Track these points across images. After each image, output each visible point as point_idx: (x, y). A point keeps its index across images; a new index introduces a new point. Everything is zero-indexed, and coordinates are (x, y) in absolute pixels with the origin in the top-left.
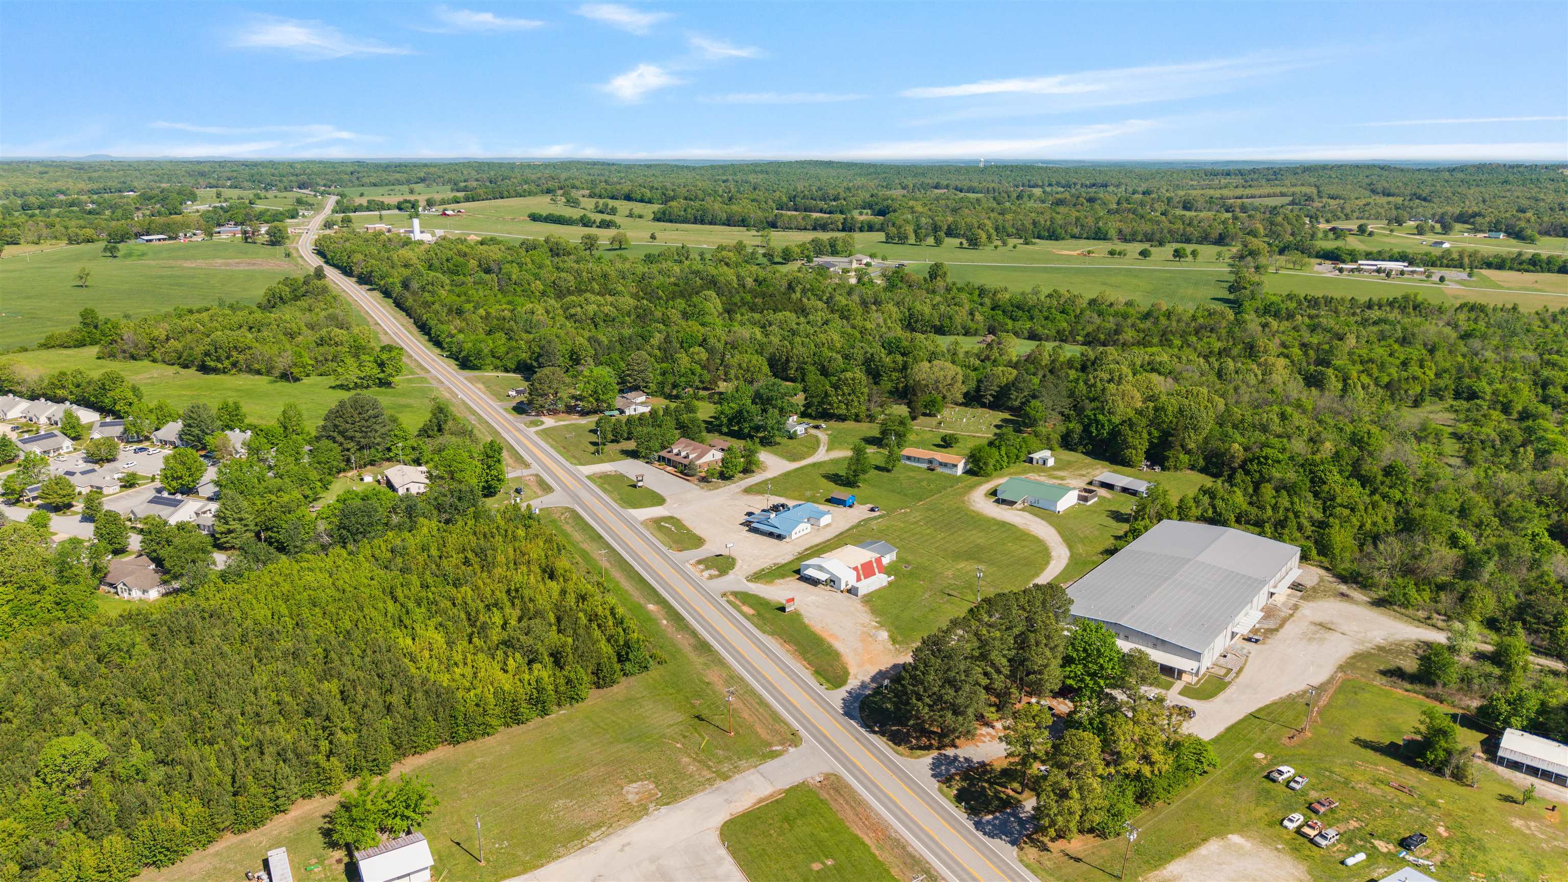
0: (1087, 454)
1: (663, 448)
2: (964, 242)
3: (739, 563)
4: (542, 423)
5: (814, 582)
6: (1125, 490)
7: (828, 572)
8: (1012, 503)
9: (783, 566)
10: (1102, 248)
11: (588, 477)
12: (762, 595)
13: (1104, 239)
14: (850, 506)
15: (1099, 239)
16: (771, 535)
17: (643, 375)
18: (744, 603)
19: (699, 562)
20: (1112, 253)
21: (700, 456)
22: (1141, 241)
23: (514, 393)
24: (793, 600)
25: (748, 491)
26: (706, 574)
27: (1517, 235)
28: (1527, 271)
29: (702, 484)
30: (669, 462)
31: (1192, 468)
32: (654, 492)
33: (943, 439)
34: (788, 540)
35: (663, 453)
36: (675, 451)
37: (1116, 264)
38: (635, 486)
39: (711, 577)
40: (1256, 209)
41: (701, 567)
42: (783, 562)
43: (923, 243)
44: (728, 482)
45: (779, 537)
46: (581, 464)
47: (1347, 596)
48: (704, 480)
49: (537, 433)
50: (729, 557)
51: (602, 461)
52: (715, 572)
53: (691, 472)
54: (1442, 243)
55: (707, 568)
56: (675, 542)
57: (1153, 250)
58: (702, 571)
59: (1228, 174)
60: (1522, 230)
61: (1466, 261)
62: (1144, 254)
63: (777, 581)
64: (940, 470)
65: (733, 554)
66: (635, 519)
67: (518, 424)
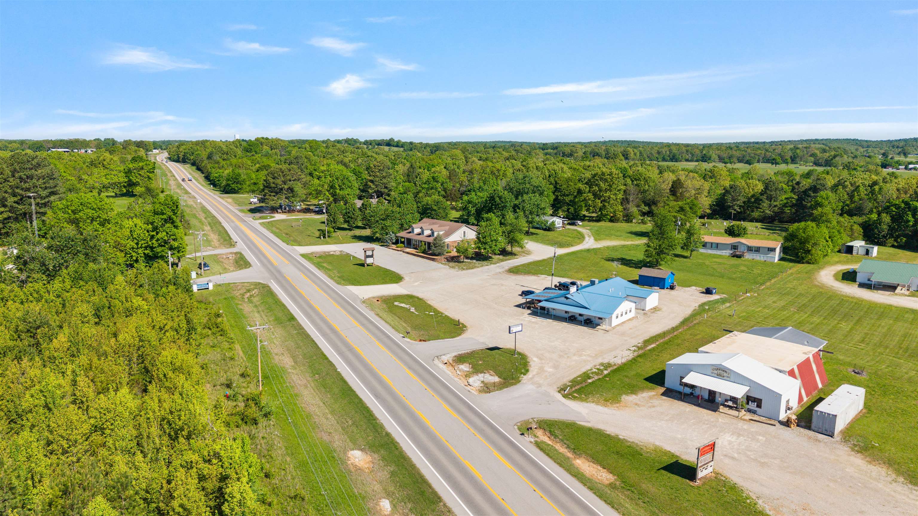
1: (402, 227)
3: (534, 363)
4: (274, 217)
5: (710, 403)
7: (740, 379)
9: (620, 369)
12: (610, 430)
14: (672, 288)
16: (572, 319)
17: (385, 181)
18: (577, 450)
19: (460, 359)
21: (448, 234)
23: (255, 200)
24: (712, 447)
25: (514, 271)
26: (476, 381)
29: (452, 264)
30: (409, 243)
33: (727, 231)
34: (604, 326)
35: (403, 234)
36: (417, 231)
38: (363, 265)
39: (487, 388)
41: (465, 367)
42: (619, 361)
44: (485, 263)
45: (589, 323)
46: (300, 245)
48: (453, 259)
49: (260, 224)
50: (513, 352)
51: (328, 243)
52: (493, 378)
53: (437, 251)
55: (476, 370)
56: (416, 327)
58: (467, 375)
63: (629, 399)
64: (748, 256)
65: (521, 348)
66: (355, 297)
67: (246, 219)
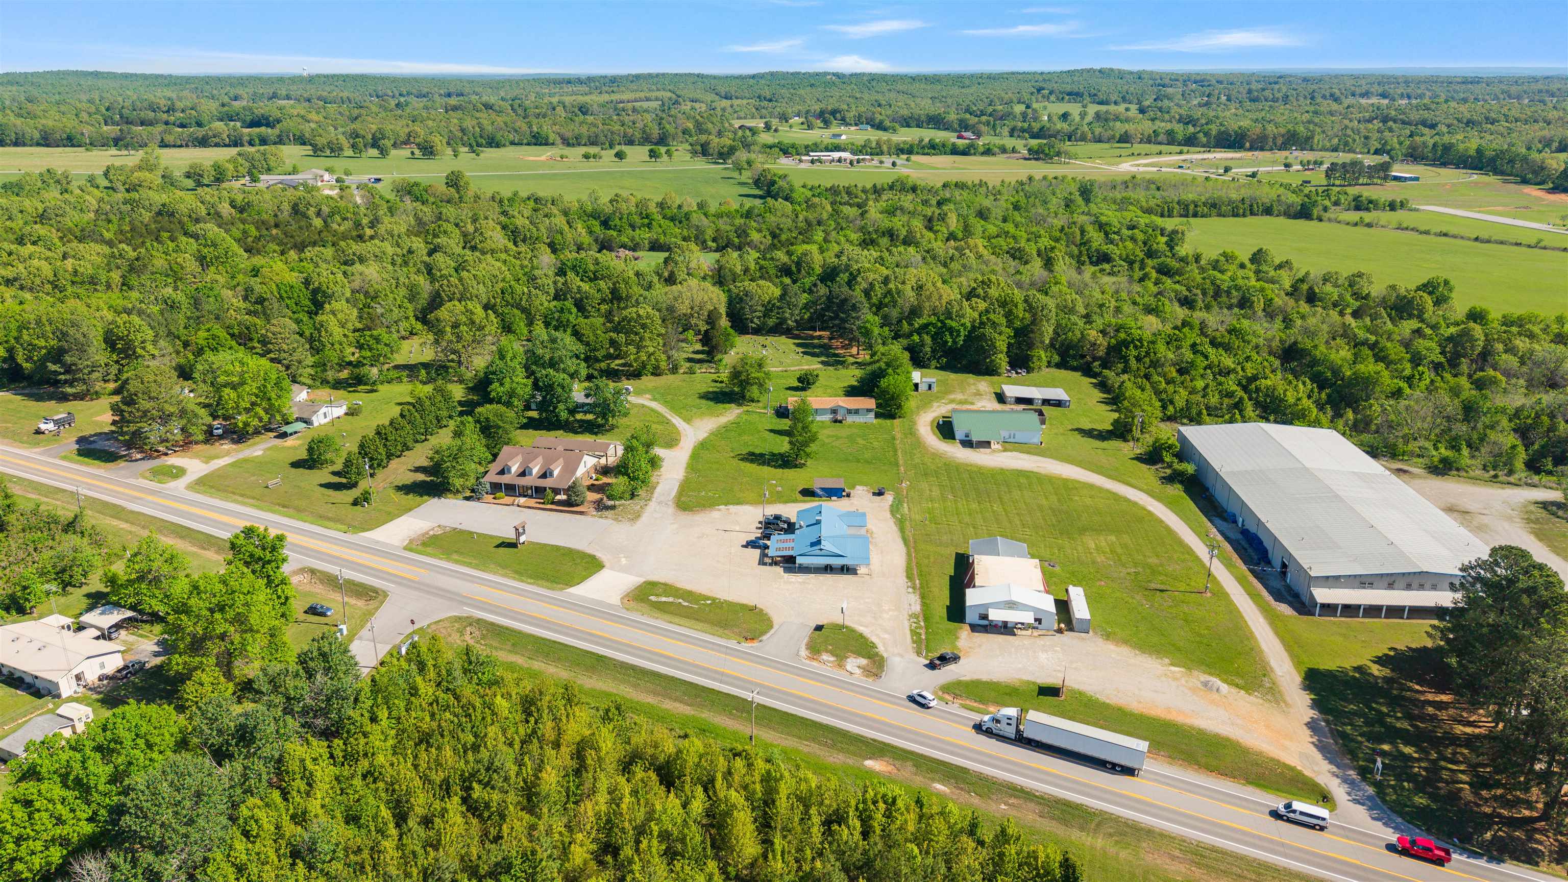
0: (942, 368)
2: (417, 151)
4: (180, 469)
5: (1006, 629)
6: (1020, 401)
8: (987, 444)
9: (926, 617)
10: (542, 155)
11: (405, 548)
12: (983, 677)
13: (546, 144)
14: (848, 494)
15: (540, 145)
16: (828, 569)
19: (812, 651)
20: (586, 156)
22: (585, 145)
23: (51, 426)
25: (685, 507)
26: (854, 668)
27: (880, 127)
28: (928, 154)
31: (1049, 365)
32: (557, 548)
33: (800, 380)
34: (860, 570)
37: (591, 166)
38: (513, 545)
39: (871, 671)
40: (646, 111)
41: (828, 658)
42: (917, 608)
43: (364, 154)
44: (637, 501)
45: (846, 570)
46: (364, 530)
47: (1405, 472)
48: (599, 506)
49: (194, 489)
51: (394, 514)
52: (861, 661)
53: (567, 498)
54: (840, 135)
55: (840, 657)
57: (603, 153)
58: (842, 665)
59: (569, 82)
60: (881, 122)
61: (885, 148)
62: (620, 156)
63: (961, 644)
64: (850, 419)
66: (603, 604)
67: (133, 482)
